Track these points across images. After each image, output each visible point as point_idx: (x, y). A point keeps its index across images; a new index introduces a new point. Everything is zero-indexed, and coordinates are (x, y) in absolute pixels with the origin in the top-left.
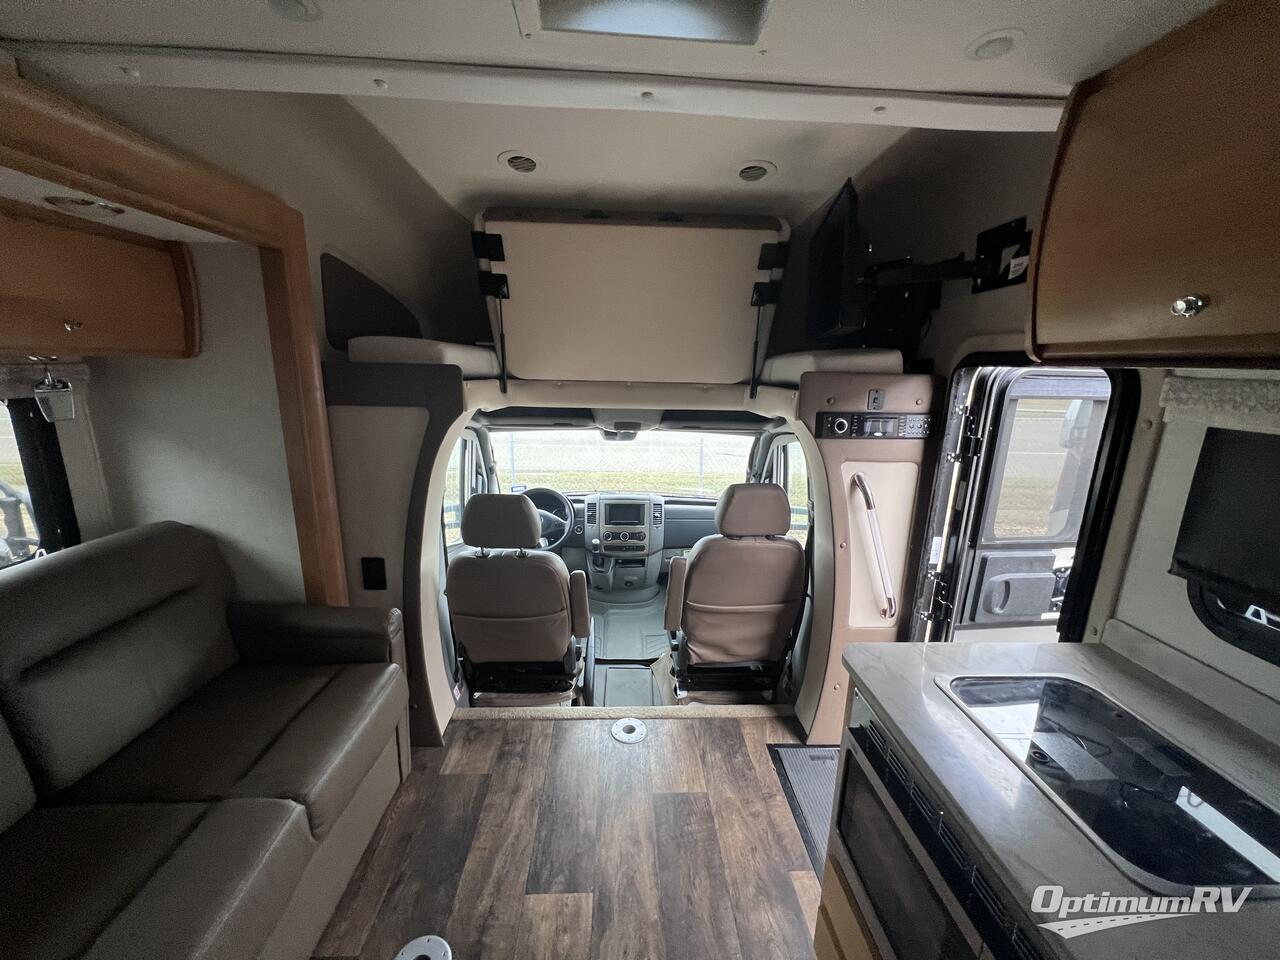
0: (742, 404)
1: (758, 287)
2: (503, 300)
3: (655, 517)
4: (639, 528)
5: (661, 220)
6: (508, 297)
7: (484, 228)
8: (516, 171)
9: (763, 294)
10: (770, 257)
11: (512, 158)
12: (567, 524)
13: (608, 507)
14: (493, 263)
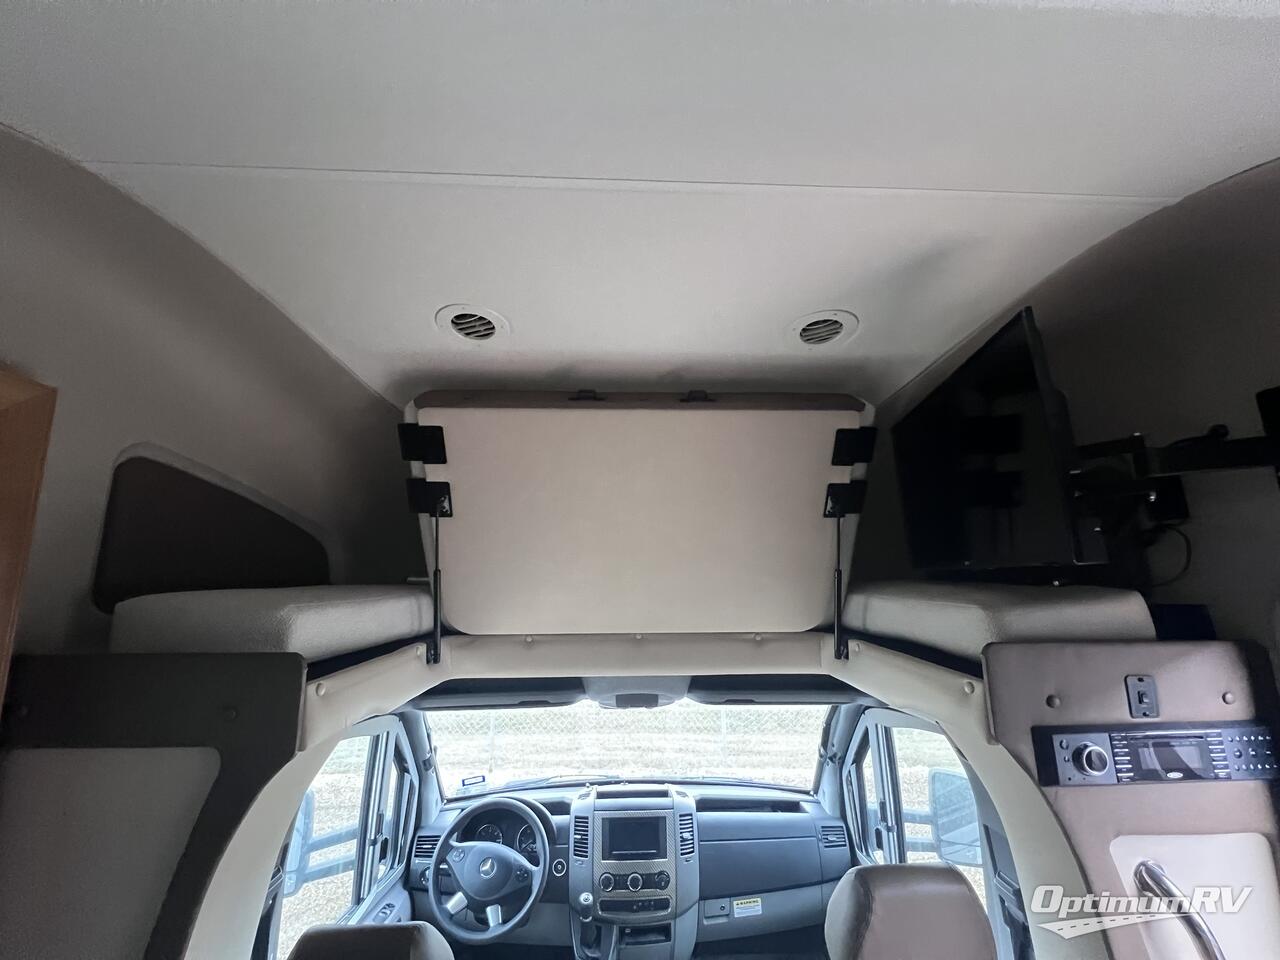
0: (820, 664)
1: (833, 490)
2: (441, 519)
3: (683, 840)
4: (658, 864)
5: (682, 401)
6: (451, 515)
7: (416, 417)
8: (467, 339)
9: (841, 500)
10: (848, 446)
11: (457, 317)
12: (537, 872)
13: (607, 823)
14: (429, 467)
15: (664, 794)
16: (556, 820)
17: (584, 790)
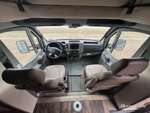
3: (81, 47)
4: (78, 50)
12: (61, 51)
13: (71, 45)
15: (79, 41)
16: (63, 44)
17: (67, 40)
